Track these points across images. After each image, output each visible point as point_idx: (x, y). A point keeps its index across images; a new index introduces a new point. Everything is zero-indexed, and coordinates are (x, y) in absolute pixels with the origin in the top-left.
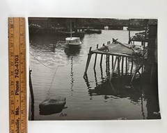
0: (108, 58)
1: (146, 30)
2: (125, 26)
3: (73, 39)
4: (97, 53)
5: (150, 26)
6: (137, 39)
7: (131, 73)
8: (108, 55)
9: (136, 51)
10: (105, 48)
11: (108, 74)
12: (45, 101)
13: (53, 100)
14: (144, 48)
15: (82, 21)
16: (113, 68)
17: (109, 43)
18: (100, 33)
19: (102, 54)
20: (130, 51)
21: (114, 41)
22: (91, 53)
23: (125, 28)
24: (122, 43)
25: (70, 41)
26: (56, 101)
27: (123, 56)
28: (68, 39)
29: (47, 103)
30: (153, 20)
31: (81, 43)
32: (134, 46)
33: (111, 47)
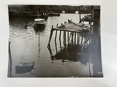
0: (65, 34)
1: (92, 13)
2: (77, 11)
3: (40, 20)
4: (57, 30)
5: (95, 10)
6: (86, 19)
7: (81, 44)
8: (65, 31)
9: (85, 29)
10: (63, 26)
11: (65, 44)
12: (20, 64)
13: (25, 63)
14: (91, 26)
15: (46, 7)
16: (68, 40)
17: (65, 22)
18: (59, 15)
19: (61, 31)
20: (81, 29)
21: (69, 21)
22: (53, 30)
23: (77, 12)
24: (75, 23)
25: (38, 22)
26: (27, 63)
27: (76, 32)
28: (36, 20)
29: (21, 65)
30: (97, 6)
31: (45, 22)
32: (83, 25)
33: (67, 26)
